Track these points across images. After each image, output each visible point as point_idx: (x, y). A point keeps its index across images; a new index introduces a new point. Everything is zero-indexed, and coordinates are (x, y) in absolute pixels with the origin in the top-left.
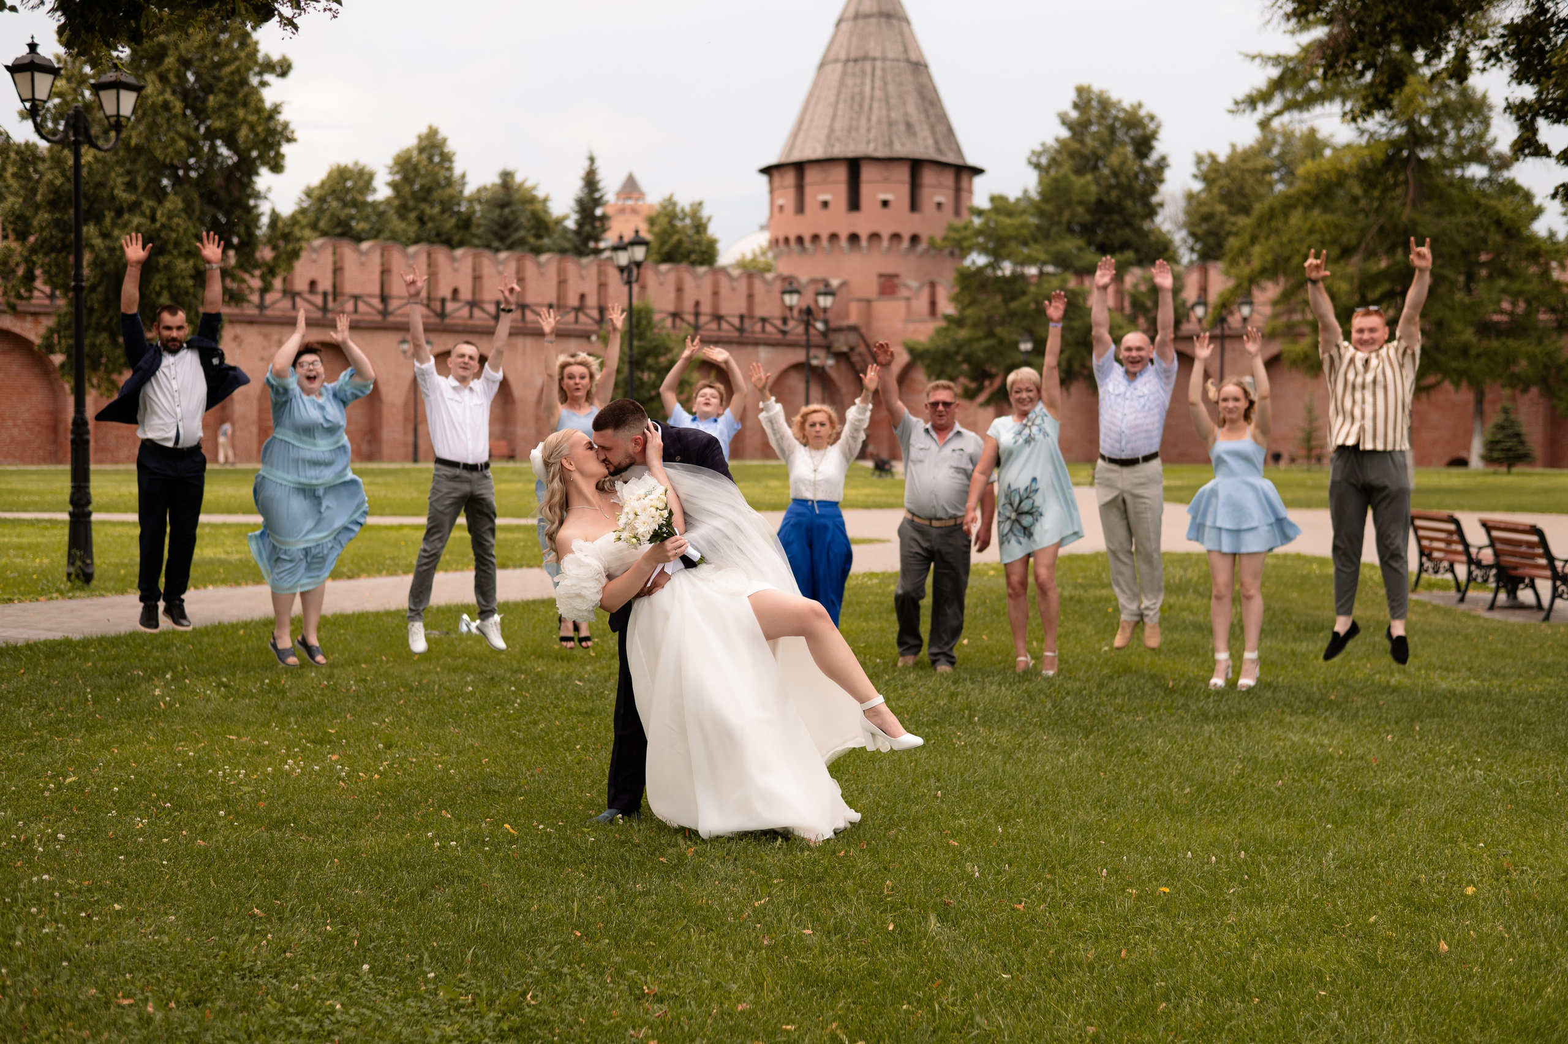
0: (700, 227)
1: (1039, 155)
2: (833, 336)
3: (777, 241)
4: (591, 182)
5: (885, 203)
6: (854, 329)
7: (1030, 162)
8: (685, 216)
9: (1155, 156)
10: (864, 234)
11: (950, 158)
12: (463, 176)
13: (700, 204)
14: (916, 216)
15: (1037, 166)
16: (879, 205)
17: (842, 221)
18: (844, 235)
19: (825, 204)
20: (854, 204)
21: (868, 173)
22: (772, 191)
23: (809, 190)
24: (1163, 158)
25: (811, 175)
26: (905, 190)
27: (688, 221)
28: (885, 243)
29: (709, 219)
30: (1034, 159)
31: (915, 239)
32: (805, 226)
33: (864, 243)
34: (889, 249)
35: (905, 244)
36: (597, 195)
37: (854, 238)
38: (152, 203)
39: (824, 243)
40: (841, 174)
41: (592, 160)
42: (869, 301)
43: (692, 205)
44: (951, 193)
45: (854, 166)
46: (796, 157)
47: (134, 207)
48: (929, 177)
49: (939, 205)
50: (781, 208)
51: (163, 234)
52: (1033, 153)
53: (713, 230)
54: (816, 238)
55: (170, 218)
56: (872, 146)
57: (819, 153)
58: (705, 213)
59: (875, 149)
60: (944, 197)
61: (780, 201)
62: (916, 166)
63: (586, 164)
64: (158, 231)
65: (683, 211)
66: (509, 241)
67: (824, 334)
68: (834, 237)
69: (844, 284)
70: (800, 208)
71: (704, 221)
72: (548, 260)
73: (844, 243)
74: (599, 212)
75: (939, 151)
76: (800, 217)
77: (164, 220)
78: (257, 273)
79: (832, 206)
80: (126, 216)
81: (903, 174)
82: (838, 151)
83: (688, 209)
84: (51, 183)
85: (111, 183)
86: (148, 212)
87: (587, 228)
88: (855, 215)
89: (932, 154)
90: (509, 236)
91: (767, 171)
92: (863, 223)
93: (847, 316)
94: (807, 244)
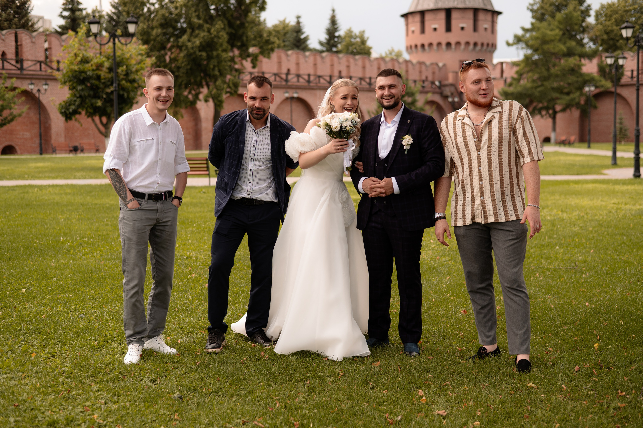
0: (363, 42)
1: (532, 5)
2: (443, 88)
3: (411, 47)
4: (333, 21)
5: (462, 29)
6: (452, 85)
7: (528, 8)
8: (356, 37)
9: (585, 5)
10: (453, 42)
11: (489, 7)
12: (265, 20)
13: (364, 32)
14: (476, 34)
15: (532, 10)
16: (459, 30)
17: (444, 37)
18: (444, 43)
19: (435, 29)
20: (448, 29)
21: (454, 15)
22: (407, 25)
23: (427, 23)
24: (589, 6)
25: (428, 17)
26: (471, 22)
27: (358, 40)
28: (463, 47)
29: (368, 38)
30: (530, 7)
31: (475, 44)
32: (425, 39)
33: (453, 46)
34: (465, 49)
35: (471, 47)
36: (336, 27)
37: (448, 45)
38: (208, 26)
39: (435, 47)
40: (442, 15)
41: (333, 11)
42: (457, 73)
43: (360, 32)
44: (490, 23)
45: (448, 12)
46: (420, 8)
47: (200, 27)
48: (481, 16)
49: (486, 29)
50: (413, 32)
51: (215, 40)
52: (530, 4)
53: (369, 43)
54: (431, 45)
55: (218, 32)
56: (456, 3)
57: (431, 6)
58: (366, 35)
59: (458, 4)
60: (487, 25)
61: (412, 28)
62: (476, 11)
63: (331, 12)
64: (213, 39)
65: (355, 35)
66: (301, 47)
67: (439, 88)
68: (439, 44)
69: (444, 65)
70: (423, 31)
71: (366, 39)
72: (326, 56)
73: (444, 46)
74: (337, 34)
75: (484, 4)
76: (423, 36)
77: (215, 33)
78: (249, 59)
79: (438, 30)
80: (197, 32)
81: (470, 15)
82: (441, 5)
83: (358, 34)
84: (163, 15)
85: (190, 15)
86: (206, 30)
87: (332, 42)
88: (449, 34)
89: (481, 6)
90: (301, 45)
91: (405, 16)
92: (452, 38)
93: (447, 79)
94: (427, 47)
